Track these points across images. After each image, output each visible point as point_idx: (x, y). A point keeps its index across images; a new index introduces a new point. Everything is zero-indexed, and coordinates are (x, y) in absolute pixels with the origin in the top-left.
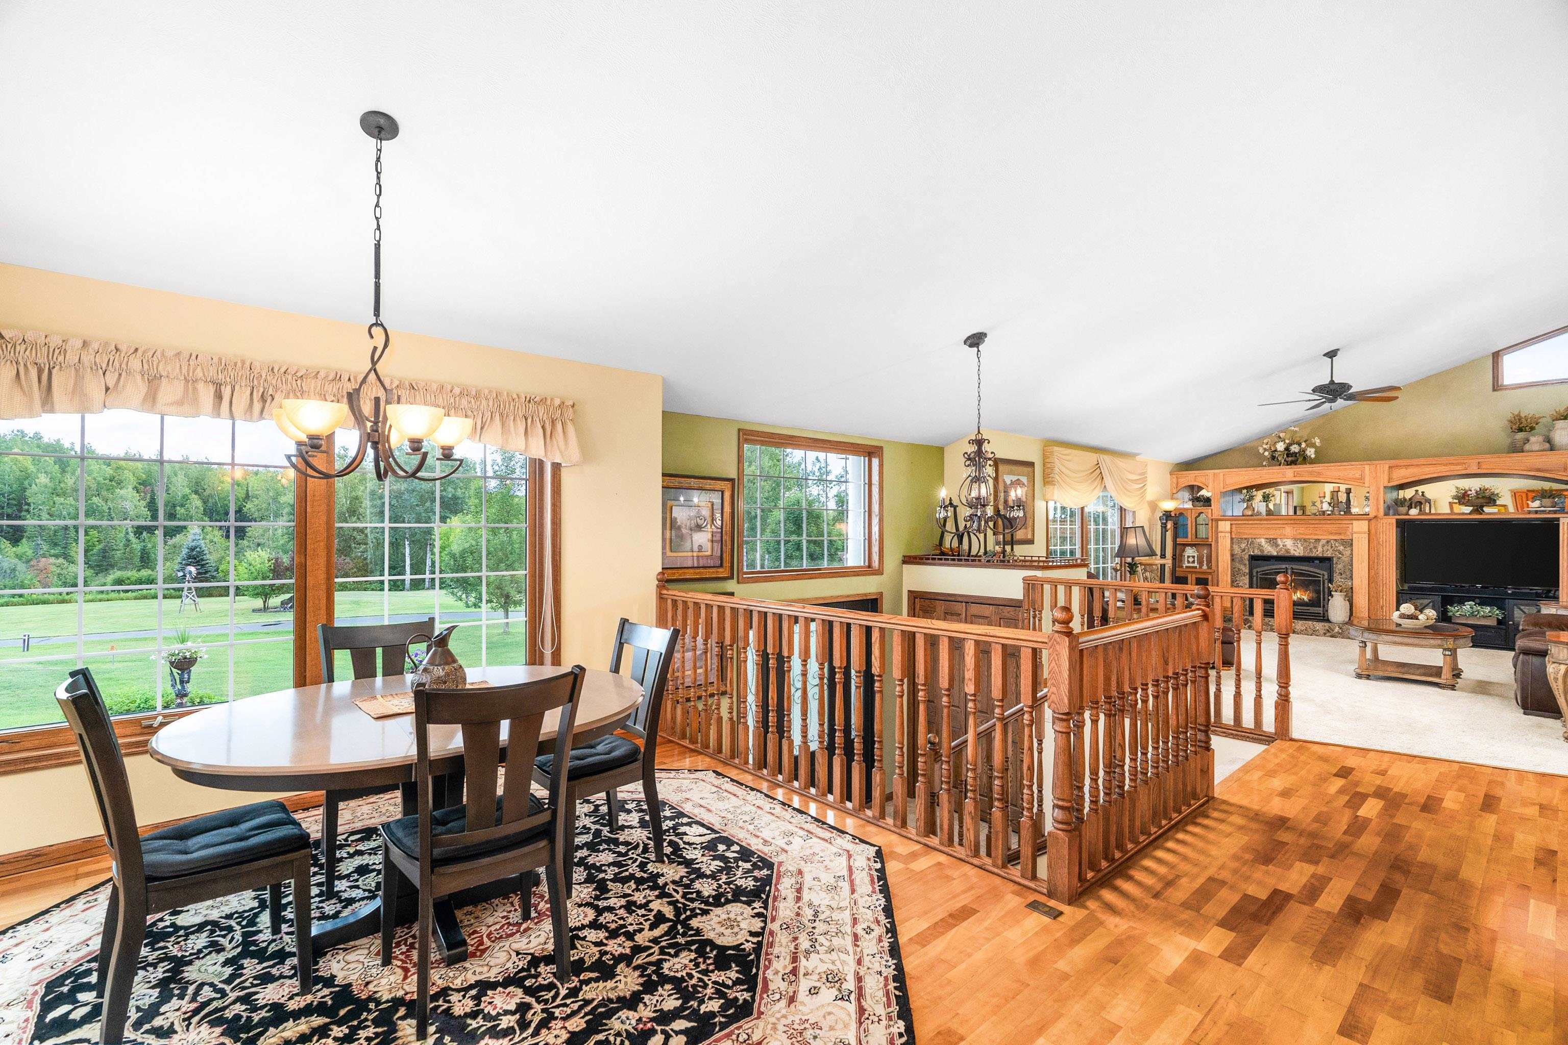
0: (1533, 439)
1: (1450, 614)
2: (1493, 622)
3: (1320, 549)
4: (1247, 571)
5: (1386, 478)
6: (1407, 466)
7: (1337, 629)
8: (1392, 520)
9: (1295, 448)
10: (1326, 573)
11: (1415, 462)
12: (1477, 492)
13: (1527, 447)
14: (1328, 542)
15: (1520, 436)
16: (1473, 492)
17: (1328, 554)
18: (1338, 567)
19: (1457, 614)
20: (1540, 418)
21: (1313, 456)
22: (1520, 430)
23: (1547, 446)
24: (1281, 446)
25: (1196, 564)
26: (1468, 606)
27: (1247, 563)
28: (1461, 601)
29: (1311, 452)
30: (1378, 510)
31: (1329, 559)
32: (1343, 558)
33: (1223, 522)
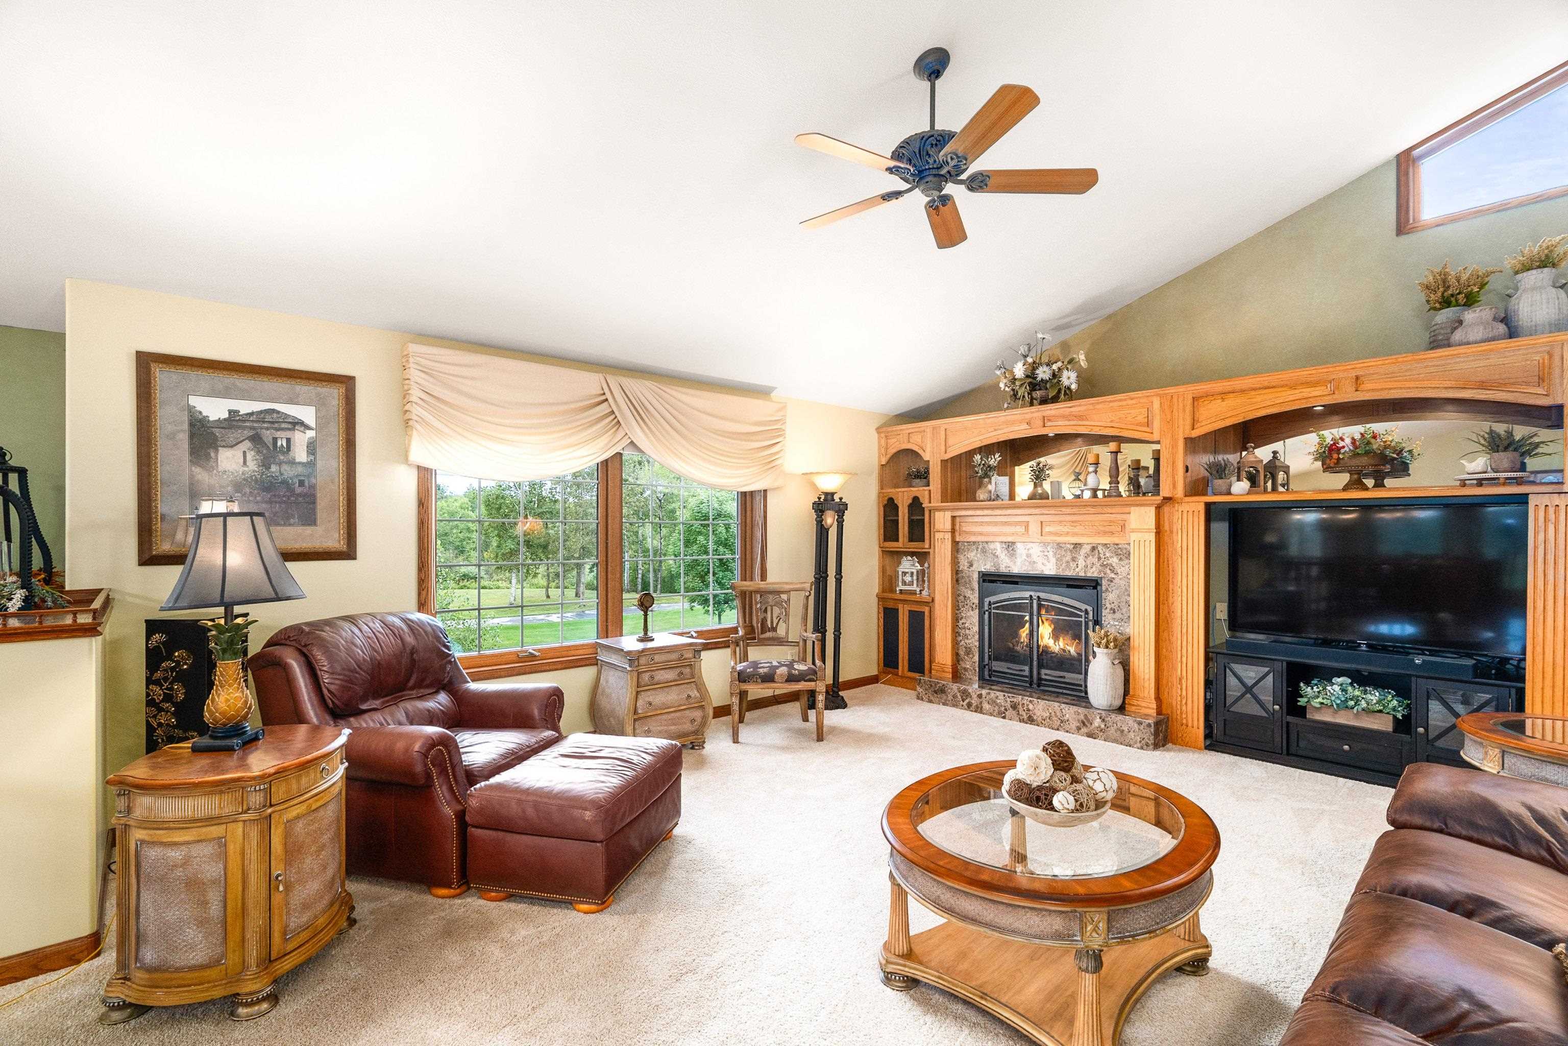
0: (1469, 316)
1: (1302, 701)
2: (1383, 724)
3: (1081, 563)
4: (976, 601)
5: (1188, 421)
6: (1223, 395)
7: (1097, 722)
8: (1197, 506)
9: (1043, 373)
10: (1090, 609)
11: (1238, 384)
12: (1354, 441)
13: (1458, 336)
14: (1094, 549)
15: (1444, 316)
16: (1348, 441)
17: (1093, 573)
18: (1110, 598)
19: (1316, 703)
20: (1488, 274)
21: (1074, 387)
22: (1446, 303)
23: (1502, 328)
24: (1019, 370)
25: (914, 587)
26: (1337, 687)
27: (976, 586)
28: (1327, 675)
29: (1069, 379)
30: (1174, 486)
31: (1094, 584)
32: (1117, 581)
33: (942, 513)
